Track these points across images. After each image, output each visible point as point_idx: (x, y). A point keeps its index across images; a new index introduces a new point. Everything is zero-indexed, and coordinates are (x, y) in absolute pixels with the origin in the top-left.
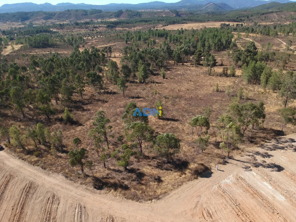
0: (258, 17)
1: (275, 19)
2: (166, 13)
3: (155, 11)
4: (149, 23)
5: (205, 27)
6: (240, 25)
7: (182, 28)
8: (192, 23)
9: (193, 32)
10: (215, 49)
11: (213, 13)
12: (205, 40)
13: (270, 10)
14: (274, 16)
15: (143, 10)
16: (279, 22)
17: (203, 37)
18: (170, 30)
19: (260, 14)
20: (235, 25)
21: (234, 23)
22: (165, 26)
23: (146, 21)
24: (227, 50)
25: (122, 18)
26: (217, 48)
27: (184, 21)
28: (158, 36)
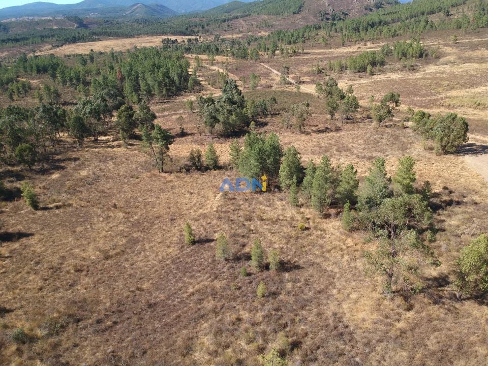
0: (217, 25)
1: (244, 29)
2: (58, 22)
3: (36, 19)
4: (22, 43)
5: (136, 47)
6: (193, 40)
7: (92, 50)
8: (110, 39)
9: (113, 58)
10: (161, 94)
11: (145, 21)
12: (138, 76)
13: (232, 15)
14: (241, 24)
15: (13, 20)
16: (250, 33)
17: (131, 69)
18: (68, 54)
19: (219, 21)
20: (186, 41)
21: (184, 37)
22: (58, 46)
23: (17, 40)
24: (183, 93)
26: (164, 92)
27: (97, 36)
28: (36, 72)
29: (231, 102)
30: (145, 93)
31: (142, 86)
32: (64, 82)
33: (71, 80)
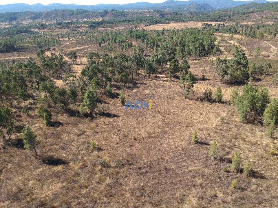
0: (239, 16)
1: (256, 19)
2: (150, 13)
3: (140, 10)
4: (131, 23)
5: (187, 28)
6: (222, 24)
7: (164, 28)
8: (174, 23)
9: (174, 33)
10: (195, 55)
11: (195, 13)
12: (185, 44)
13: (250, 10)
14: (255, 16)
15: (129, 10)
16: (260, 22)
17: (182, 40)
18: (152, 30)
19: (241, 14)
20: (217, 25)
21: (216, 23)
22: (148, 26)
23: (129, 21)
24: (209, 55)
25: (108, 18)
26: (198, 53)
27: (167, 21)
28: (135, 38)
29: (238, 63)
30: (187, 53)
31: (186, 50)
32: (147, 44)
33: (151, 43)
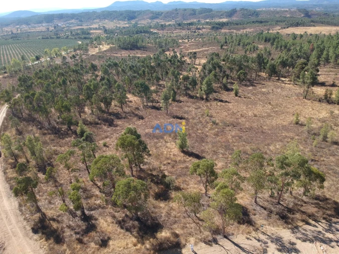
2: (291, 13)
3: (278, 9)
4: (264, 24)
7: (306, 32)
8: (323, 26)
15: (264, 9)
18: (289, 33)
22: (285, 28)
23: (261, 22)
25: (235, 19)
27: (314, 23)
28: (264, 41)
30: (323, 59)
32: (277, 48)
33: (281, 47)
